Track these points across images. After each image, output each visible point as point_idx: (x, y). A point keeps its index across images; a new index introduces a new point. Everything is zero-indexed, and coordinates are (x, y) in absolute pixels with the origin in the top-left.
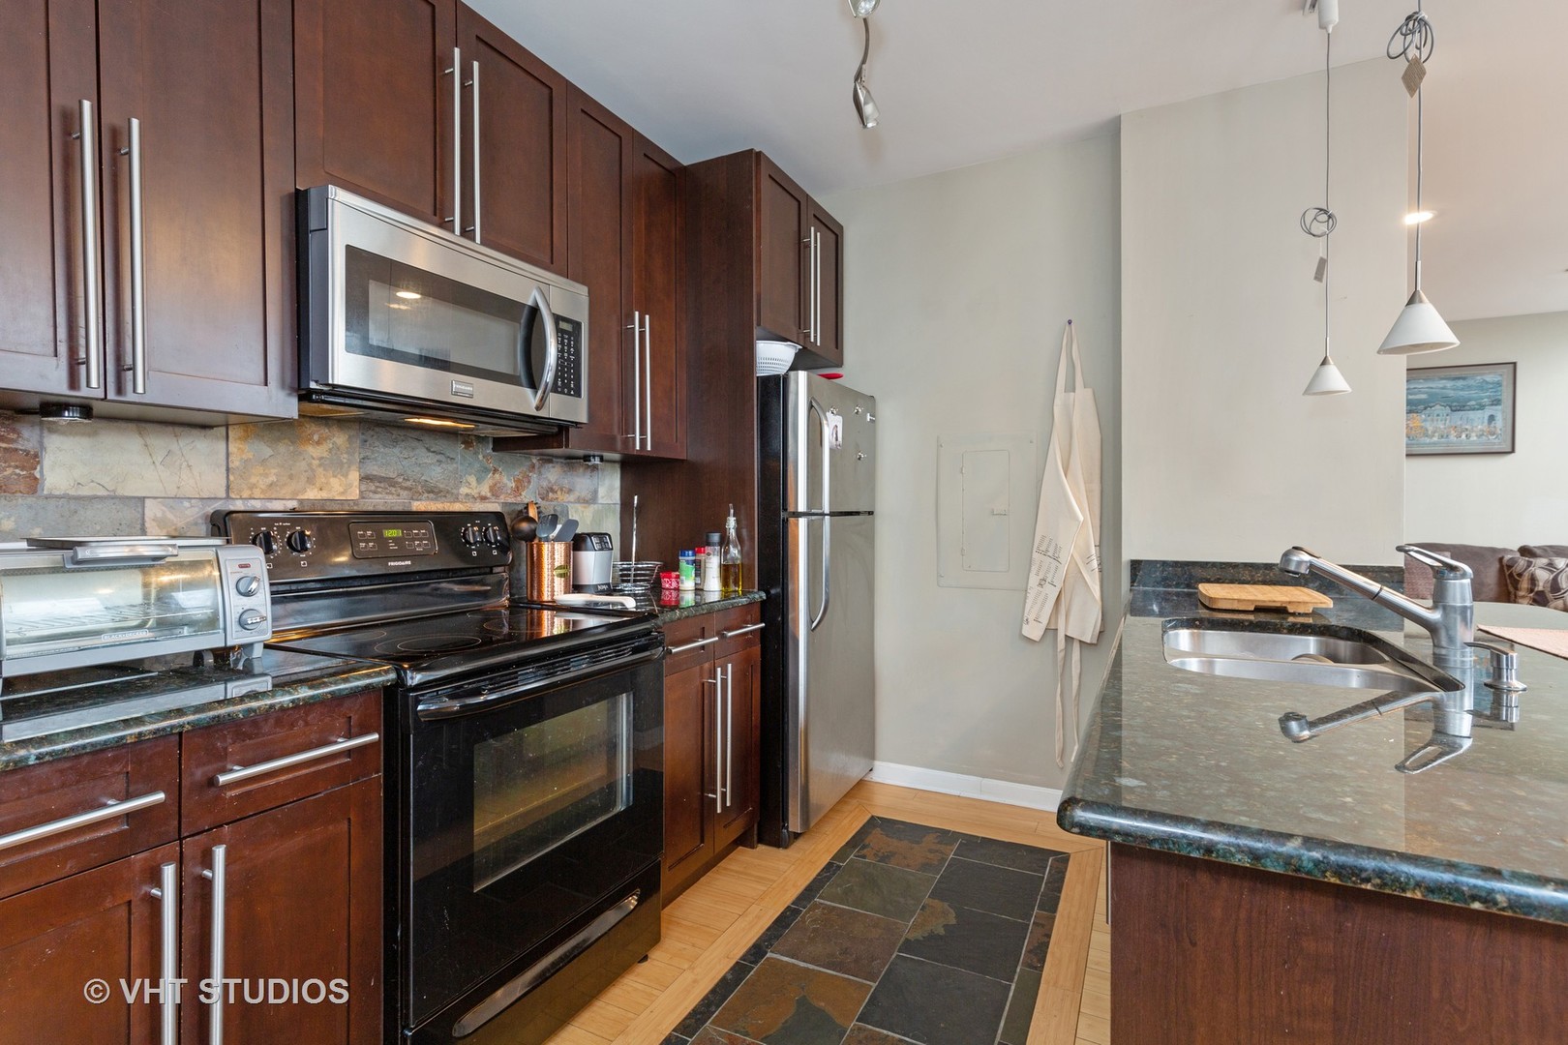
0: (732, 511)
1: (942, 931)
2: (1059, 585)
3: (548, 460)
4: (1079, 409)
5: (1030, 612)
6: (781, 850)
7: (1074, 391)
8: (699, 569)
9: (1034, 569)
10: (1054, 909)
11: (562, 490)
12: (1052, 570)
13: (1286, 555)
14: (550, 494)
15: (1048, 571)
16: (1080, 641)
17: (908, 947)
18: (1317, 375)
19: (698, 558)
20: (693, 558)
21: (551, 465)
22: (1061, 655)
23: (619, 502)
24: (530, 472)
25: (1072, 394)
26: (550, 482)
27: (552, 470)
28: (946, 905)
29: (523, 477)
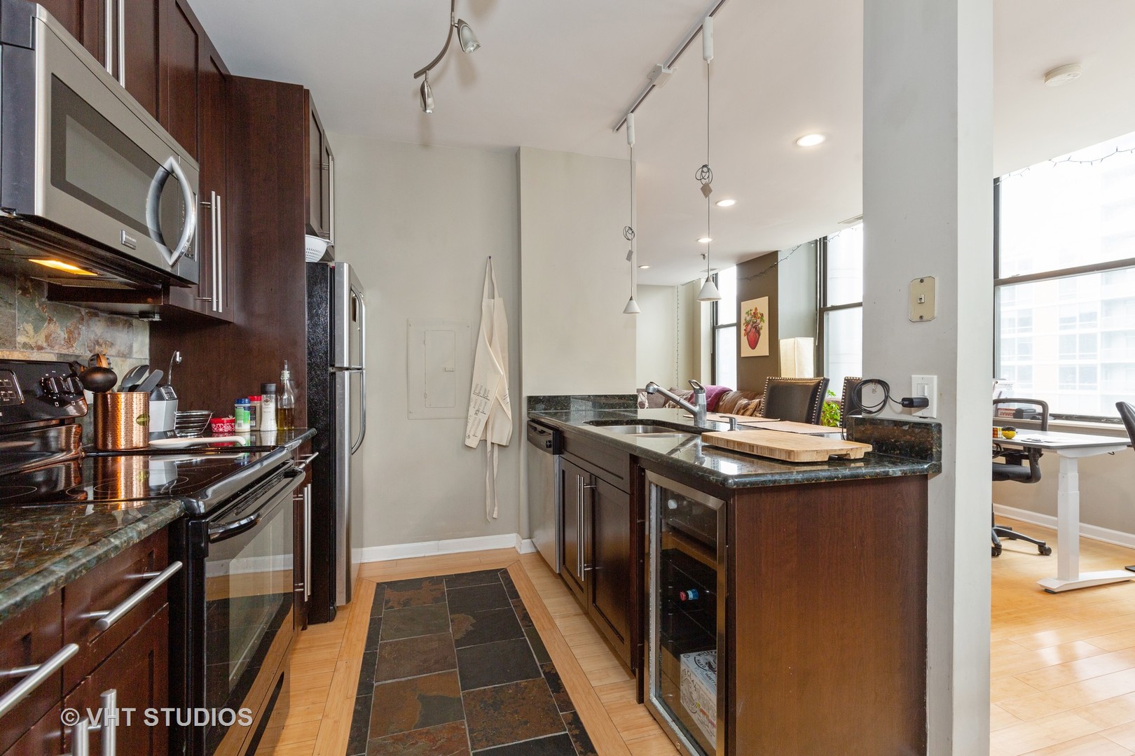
0: (286, 367)
1: (471, 628)
2: (488, 414)
3: (94, 313)
4: (496, 310)
5: (470, 430)
6: (328, 624)
7: (494, 298)
8: (254, 414)
9: (472, 404)
10: (518, 596)
11: (106, 344)
12: (483, 404)
13: (648, 386)
14: (97, 347)
15: (480, 405)
16: (499, 445)
17: (458, 643)
18: (628, 304)
19: (253, 405)
20: (249, 405)
21: (97, 318)
22: (489, 455)
23: (148, 357)
24: (80, 324)
25: (493, 300)
26: (96, 335)
27: (98, 323)
28: (463, 614)
29: (75, 329)
